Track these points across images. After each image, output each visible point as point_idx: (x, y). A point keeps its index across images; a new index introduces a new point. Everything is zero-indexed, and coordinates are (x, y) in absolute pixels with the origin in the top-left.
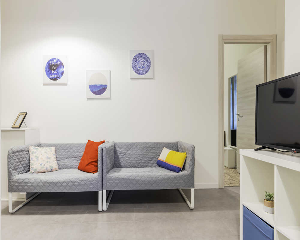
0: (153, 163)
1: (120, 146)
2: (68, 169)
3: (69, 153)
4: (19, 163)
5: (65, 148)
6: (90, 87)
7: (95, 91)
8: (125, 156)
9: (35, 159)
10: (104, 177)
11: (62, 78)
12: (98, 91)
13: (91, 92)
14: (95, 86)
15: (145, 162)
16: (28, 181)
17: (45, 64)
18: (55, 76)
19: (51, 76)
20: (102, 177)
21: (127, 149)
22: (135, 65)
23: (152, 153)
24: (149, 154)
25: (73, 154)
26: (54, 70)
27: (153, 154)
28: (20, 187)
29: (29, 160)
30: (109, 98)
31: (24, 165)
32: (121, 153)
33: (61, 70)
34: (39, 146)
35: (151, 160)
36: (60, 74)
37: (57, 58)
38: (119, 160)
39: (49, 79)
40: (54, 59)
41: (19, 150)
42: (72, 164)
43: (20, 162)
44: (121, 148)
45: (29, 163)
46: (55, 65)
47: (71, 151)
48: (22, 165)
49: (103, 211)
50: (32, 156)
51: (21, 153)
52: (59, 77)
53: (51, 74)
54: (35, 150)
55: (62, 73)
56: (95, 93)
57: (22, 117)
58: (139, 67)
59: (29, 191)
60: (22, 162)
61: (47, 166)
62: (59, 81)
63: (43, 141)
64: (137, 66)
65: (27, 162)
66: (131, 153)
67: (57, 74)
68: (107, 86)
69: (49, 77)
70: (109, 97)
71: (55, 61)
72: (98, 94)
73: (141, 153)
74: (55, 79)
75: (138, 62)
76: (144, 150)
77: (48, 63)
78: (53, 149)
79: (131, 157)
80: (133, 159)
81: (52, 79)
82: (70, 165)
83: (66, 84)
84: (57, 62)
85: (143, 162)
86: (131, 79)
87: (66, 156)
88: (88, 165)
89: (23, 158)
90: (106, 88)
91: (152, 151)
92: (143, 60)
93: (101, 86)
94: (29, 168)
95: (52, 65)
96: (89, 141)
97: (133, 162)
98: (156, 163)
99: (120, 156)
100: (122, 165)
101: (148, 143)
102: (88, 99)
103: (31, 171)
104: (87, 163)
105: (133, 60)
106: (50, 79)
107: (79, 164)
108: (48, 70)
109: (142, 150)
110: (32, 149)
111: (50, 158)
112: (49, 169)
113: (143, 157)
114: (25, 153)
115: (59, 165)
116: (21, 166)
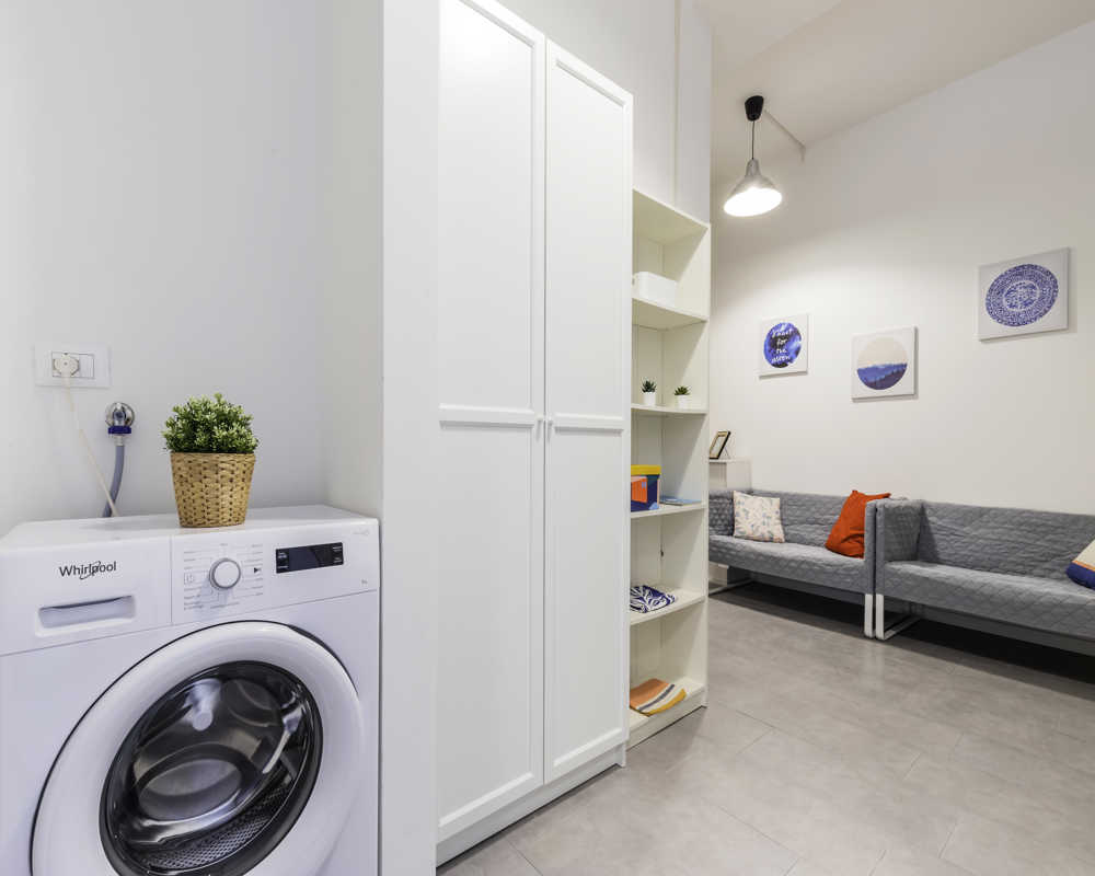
0: (1054, 570)
1: (940, 513)
2: (804, 544)
3: (808, 514)
4: (717, 517)
5: (800, 503)
6: (861, 372)
7: (872, 380)
8: (952, 537)
9: (742, 514)
10: (878, 566)
11: (796, 360)
12: (881, 380)
13: (863, 384)
14: (875, 369)
15: (1019, 561)
16: (730, 546)
17: (764, 338)
18: (783, 358)
19: (774, 360)
20: (875, 567)
21: (959, 522)
22: (998, 301)
23: (1049, 540)
24: (1038, 543)
25: (817, 516)
26: (781, 347)
27: (1056, 547)
28: (728, 556)
29: (733, 515)
30: (914, 395)
31: (726, 522)
32: (941, 528)
33: (794, 345)
34: (750, 492)
35: (1046, 561)
36: (792, 354)
37: (786, 322)
38: (934, 546)
39: (770, 366)
40: (781, 325)
41: (718, 494)
42: (812, 536)
43: (720, 515)
44: (941, 518)
45: (733, 520)
46: (782, 338)
47: (813, 509)
48: (723, 520)
49: (875, 639)
50: (738, 509)
51: (721, 501)
52: (791, 361)
53: (775, 355)
54: (742, 500)
55: (797, 351)
56: (873, 385)
57: (722, 439)
58: (1011, 306)
59: (734, 565)
60: (723, 517)
61: (763, 531)
62: (790, 368)
63: (756, 486)
64: (1005, 304)
65: (729, 517)
66: (974, 533)
67: (787, 354)
68: (906, 365)
69: (770, 362)
70: (912, 391)
71: (783, 328)
72: (882, 388)
73: (1004, 538)
74: (783, 364)
75: (1009, 293)
76: (1022, 531)
77: (770, 335)
78: (777, 501)
79: (971, 543)
80: (977, 549)
81: (777, 365)
82: (809, 537)
83: (805, 373)
84: (787, 329)
85: (1013, 562)
86: (982, 340)
87: (801, 519)
88: (845, 540)
89: (723, 509)
90: (904, 371)
91: (1051, 537)
92: (1028, 282)
93: (889, 367)
94: (733, 530)
95: (776, 338)
96: (855, 492)
97: (977, 555)
98: (1064, 569)
99: (936, 537)
100: (942, 557)
101: (1039, 514)
102: (856, 400)
103: (736, 533)
104: (844, 537)
105: (991, 290)
106: (774, 365)
107: (826, 539)
108: (768, 348)
109: (1012, 530)
110: (738, 496)
111: (768, 517)
112: (767, 536)
113: (1014, 548)
114: (727, 501)
115: (786, 534)
116: (719, 522)
